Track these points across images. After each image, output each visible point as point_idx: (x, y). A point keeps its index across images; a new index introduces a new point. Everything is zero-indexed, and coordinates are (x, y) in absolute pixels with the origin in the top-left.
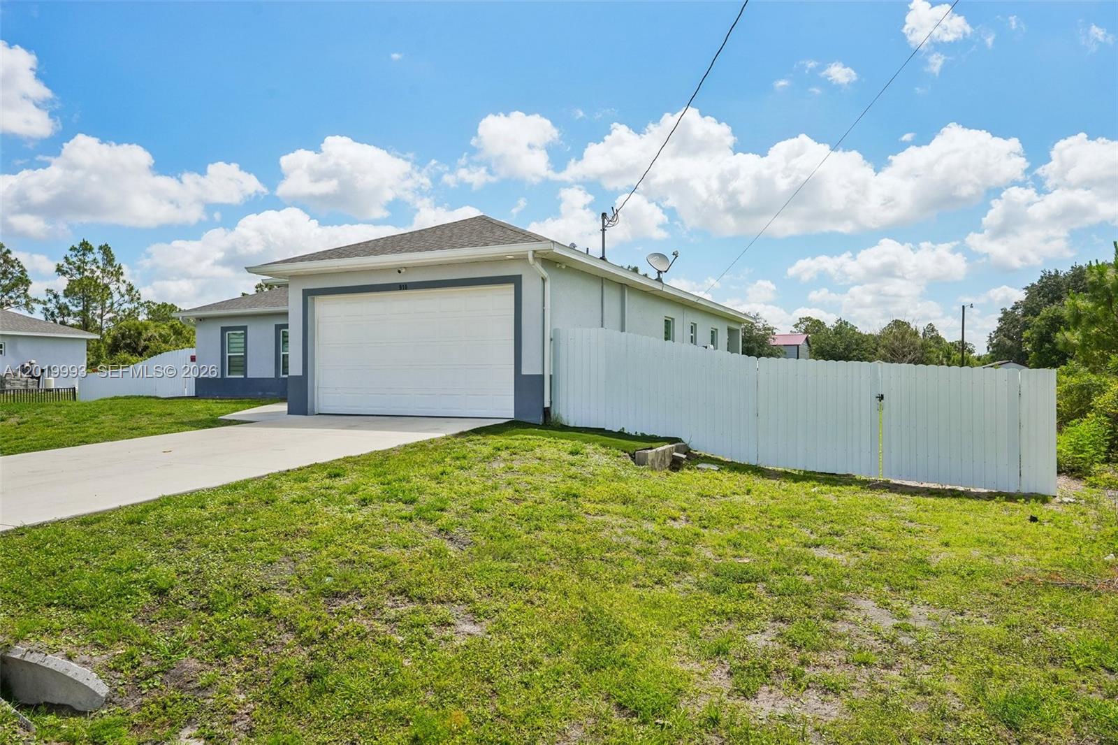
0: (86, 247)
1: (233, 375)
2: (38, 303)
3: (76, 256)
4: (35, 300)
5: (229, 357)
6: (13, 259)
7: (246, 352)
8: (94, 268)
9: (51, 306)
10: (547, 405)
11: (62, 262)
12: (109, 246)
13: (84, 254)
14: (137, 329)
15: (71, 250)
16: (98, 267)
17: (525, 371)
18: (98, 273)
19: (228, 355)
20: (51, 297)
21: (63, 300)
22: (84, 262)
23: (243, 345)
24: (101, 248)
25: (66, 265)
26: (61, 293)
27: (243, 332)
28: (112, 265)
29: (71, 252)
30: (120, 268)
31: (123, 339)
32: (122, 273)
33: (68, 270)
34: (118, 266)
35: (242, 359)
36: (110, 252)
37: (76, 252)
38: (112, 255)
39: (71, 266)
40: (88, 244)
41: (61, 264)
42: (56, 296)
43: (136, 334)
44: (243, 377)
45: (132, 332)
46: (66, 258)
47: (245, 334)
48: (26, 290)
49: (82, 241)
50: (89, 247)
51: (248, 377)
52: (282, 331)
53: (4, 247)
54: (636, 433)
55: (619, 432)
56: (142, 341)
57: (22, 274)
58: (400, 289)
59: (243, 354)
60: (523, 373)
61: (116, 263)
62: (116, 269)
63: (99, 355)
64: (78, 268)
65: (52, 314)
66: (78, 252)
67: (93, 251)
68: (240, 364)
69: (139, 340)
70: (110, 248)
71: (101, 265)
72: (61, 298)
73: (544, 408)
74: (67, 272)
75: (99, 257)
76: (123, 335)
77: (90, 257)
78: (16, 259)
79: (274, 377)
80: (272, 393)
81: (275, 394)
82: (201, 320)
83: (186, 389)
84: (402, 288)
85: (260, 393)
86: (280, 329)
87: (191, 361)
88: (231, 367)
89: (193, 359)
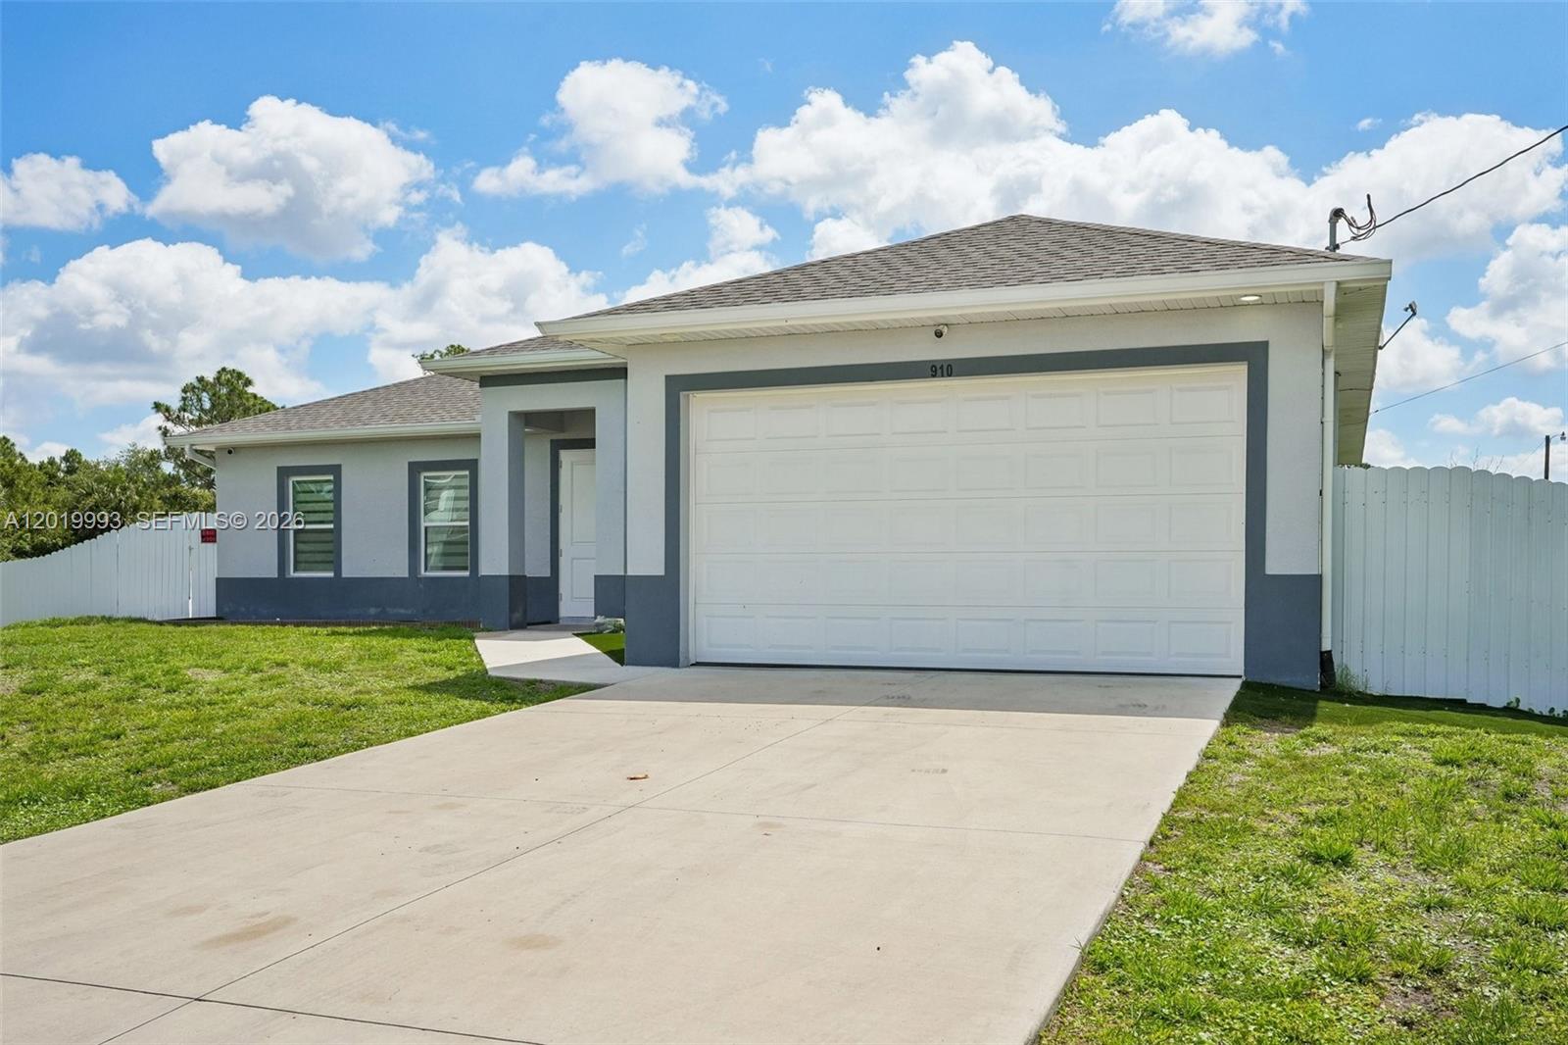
1: (304, 570)
5: (298, 532)
7: (337, 521)
10: (1326, 646)
17: (1274, 566)
23: (331, 506)
27: (331, 478)
35: (329, 537)
44: (331, 574)
47: (337, 482)
51: (344, 575)
52: (425, 474)
54: (1552, 710)
55: (1505, 707)
58: (934, 376)
59: (331, 526)
60: (1269, 572)
68: (326, 546)
73: (1322, 653)
79: (407, 575)
80: (402, 611)
81: (410, 612)
82: (230, 452)
83: (190, 601)
84: (939, 371)
85: (372, 611)
86: (419, 473)
87: (203, 542)
88: (299, 555)
89: (209, 536)
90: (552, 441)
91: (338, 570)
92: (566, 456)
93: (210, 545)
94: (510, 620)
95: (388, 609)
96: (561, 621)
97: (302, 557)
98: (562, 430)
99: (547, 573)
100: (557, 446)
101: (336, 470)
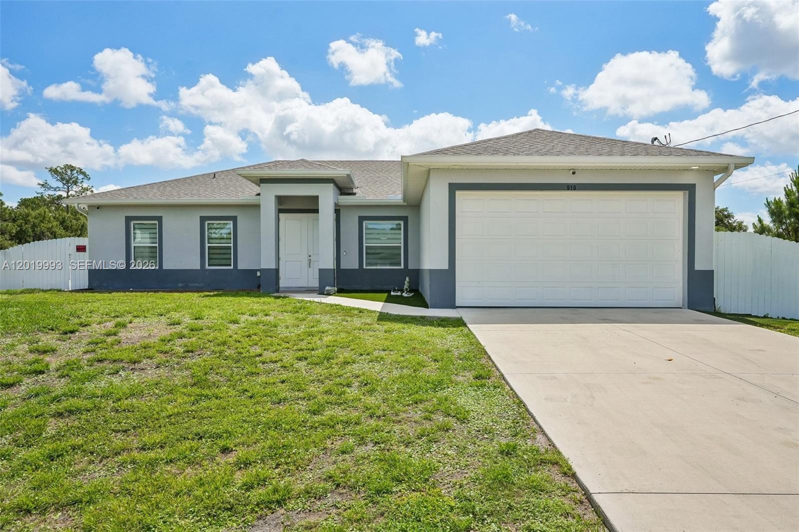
5: (135, 247)
10: (715, 295)
17: (697, 267)
19: (133, 245)
23: (155, 236)
27: (156, 222)
35: (154, 250)
44: (158, 268)
47: (160, 225)
51: (164, 268)
59: (154, 245)
60: (694, 269)
73: (714, 298)
79: (199, 268)
80: (197, 285)
81: (200, 285)
82: (98, 208)
83: (70, 281)
84: (570, 188)
85: (180, 285)
86: (206, 221)
87: (77, 251)
89: (81, 249)
91: (162, 265)
92: (282, 216)
93: (82, 253)
95: (189, 284)
98: (281, 205)
100: (279, 211)
101: (160, 219)
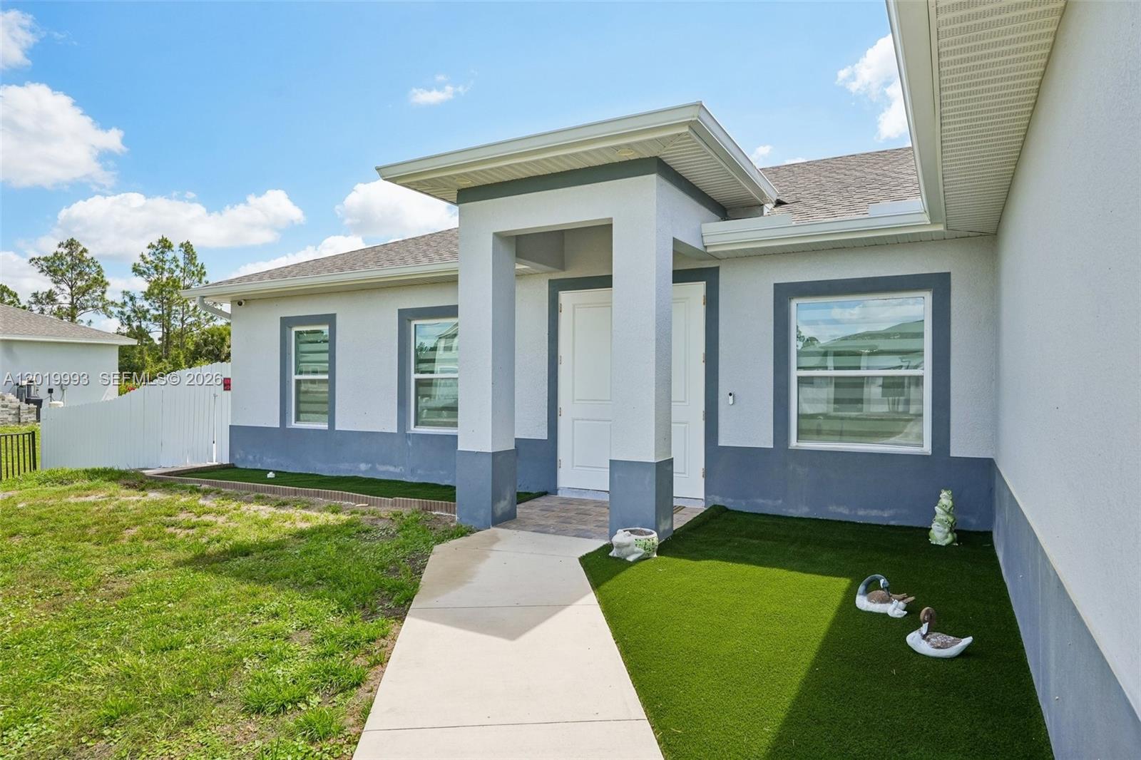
0: (165, 245)
1: (305, 421)
2: (115, 306)
3: (154, 254)
4: (112, 303)
5: (298, 382)
6: (89, 258)
7: (332, 372)
8: (173, 266)
9: (127, 310)
11: (138, 260)
12: (191, 243)
13: (163, 252)
14: (220, 334)
15: (149, 247)
16: (177, 266)
18: (178, 273)
19: (295, 377)
20: (127, 299)
21: (139, 303)
22: (162, 261)
23: (327, 357)
24: (182, 245)
25: (142, 263)
26: (138, 295)
28: (194, 264)
29: (149, 250)
30: (202, 268)
31: (206, 345)
32: (205, 272)
33: (145, 269)
34: (200, 265)
35: (325, 388)
36: (192, 250)
37: (154, 250)
38: (194, 254)
39: (148, 265)
40: (167, 241)
41: (137, 262)
42: (132, 299)
43: (219, 340)
44: (325, 426)
45: (215, 338)
46: (142, 256)
48: (103, 293)
49: (161, 238)
50: (168, 244)
51: (337, 428)
52: (413, 323)
53: (80, 245)
56: (226, 347)
57: (98, 275)
59: (326, 377)
61: (199, 261)
62: (199, 269)
63: (177, 363)
64: (156, 268)
65: (129, 317)
66: (157, 250)
67: (173, 249)
68: (319, 397)
69: (222, 347)
70: (191, 246)
71: (181, 264)
72: (137, 300)
74: (144, 272)
75: (180, 256)
76: (205, 341)
77: (169, 255)
78: (92, 258)
79: (396, 431)
80: (392, 469)
81: (398, 470)
82: (241, 304)
83: (215, 447)
86: (410, 321)
87: (224, 389)
88: (301, 405)
89: (228, 385)
90: (550, 281)
91: (332, 422)
92: (565, 297)
94: (493, 513)
95: (377, 466)
96: (559, 492)
97: (303, 407)
98: (562, 267)
99: (543, 435)
100: (557, 287)
101: (330, 320)
